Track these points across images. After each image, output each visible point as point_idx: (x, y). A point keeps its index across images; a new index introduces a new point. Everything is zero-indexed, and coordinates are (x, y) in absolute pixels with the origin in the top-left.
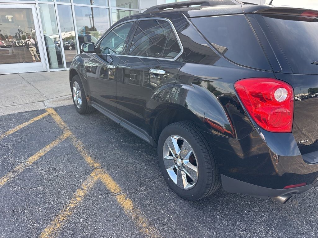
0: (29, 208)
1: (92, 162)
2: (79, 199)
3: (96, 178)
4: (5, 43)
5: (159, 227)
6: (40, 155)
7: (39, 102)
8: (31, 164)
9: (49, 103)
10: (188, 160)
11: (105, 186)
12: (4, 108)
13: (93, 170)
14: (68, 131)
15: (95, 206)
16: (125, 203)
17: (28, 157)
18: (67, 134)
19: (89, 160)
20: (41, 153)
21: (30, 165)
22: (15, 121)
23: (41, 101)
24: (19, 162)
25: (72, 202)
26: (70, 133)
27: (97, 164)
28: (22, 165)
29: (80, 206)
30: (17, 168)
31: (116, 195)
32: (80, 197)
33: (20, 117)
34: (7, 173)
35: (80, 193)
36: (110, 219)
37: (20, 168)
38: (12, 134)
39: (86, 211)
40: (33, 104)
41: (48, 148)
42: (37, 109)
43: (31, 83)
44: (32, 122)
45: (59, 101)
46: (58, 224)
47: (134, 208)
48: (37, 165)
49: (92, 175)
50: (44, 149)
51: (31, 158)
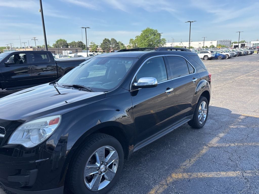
20: (223, 174)
49: (216, 146)
50: (216, 176)
51: (233, 176)
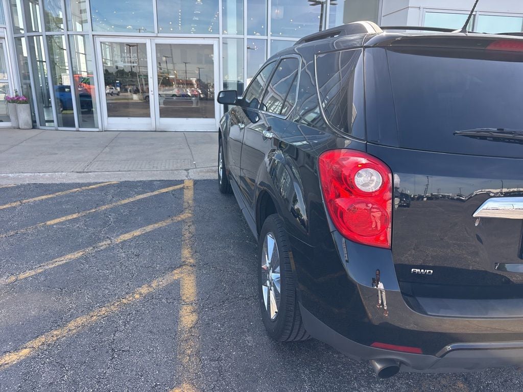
0: (81, 290)
1: (188, 255)
2: (137, 296)
3: (176, 277)
4: (202, 94)
5: (206, 360)
6: (135, 234)
7: (183, 171)
8: (118, 242)
9: (194, 173)
10: (279, 275)
11: (179, 290)
12: (140, 172)
13: (181, 266)
14: (190, 211)
15: (148, 310)
16: (187, 317)
17: (121, 234)
18: (186, 215)
19: (186, 253)
20: (137, 233)
21: (116, 244)
22: (140, 189)
23: (185, 170)
24: (108, 237)
25: (127, 297)
26: (190, 215)
27: (192, 261)
28: (109, 242)
29: (133, 305)
30: (100, 244)
31: (184, 305)
32: (141, 294)
33: (148, 185)
34: (87, 247)
35: (144, 290)
36: (155, 330)
37: (104, 244)
38: (125, 204)
39: (134, 313)
40: (175, 172)
41: (149, 228)
42: (174, 179)
43: (190, 145)
44: (158, 193)
45: (208, 172)
46: (95, 317)
47: (194, 327)
48: (123, 246)
49: (175, 271)
50: (145, 228)
51: (123, 236)
